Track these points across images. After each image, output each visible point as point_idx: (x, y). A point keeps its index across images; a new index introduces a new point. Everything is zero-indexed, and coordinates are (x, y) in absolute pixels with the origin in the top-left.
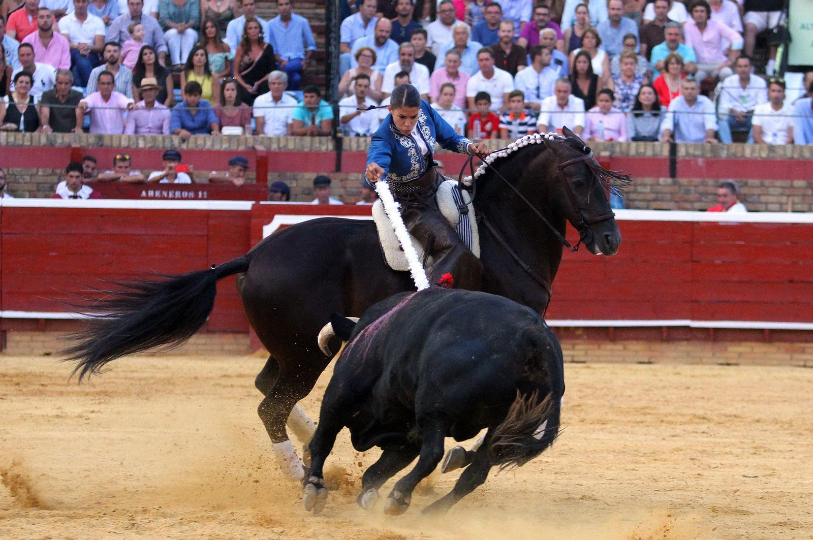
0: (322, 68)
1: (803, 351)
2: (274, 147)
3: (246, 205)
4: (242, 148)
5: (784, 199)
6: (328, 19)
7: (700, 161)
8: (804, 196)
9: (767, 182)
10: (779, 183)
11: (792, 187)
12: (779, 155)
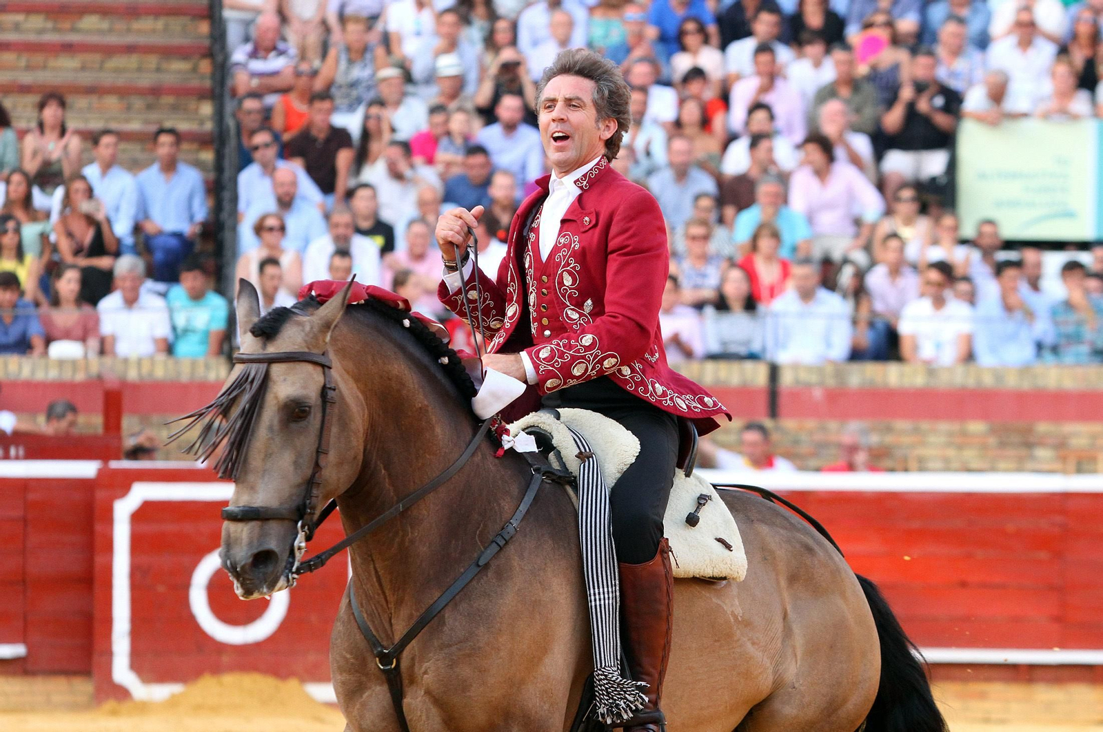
0: (210, 247)
1: (983, 696)
2: (132, 375)
3: (86, 469)
4: (80, 377)
5: (951, 453)
6: (219, 167)
7: (818, 394)
8: (984, 447)
9: (925, 425)
10: (944, 426)
11: (964, 434)
12: (943, 382)
